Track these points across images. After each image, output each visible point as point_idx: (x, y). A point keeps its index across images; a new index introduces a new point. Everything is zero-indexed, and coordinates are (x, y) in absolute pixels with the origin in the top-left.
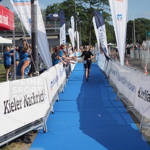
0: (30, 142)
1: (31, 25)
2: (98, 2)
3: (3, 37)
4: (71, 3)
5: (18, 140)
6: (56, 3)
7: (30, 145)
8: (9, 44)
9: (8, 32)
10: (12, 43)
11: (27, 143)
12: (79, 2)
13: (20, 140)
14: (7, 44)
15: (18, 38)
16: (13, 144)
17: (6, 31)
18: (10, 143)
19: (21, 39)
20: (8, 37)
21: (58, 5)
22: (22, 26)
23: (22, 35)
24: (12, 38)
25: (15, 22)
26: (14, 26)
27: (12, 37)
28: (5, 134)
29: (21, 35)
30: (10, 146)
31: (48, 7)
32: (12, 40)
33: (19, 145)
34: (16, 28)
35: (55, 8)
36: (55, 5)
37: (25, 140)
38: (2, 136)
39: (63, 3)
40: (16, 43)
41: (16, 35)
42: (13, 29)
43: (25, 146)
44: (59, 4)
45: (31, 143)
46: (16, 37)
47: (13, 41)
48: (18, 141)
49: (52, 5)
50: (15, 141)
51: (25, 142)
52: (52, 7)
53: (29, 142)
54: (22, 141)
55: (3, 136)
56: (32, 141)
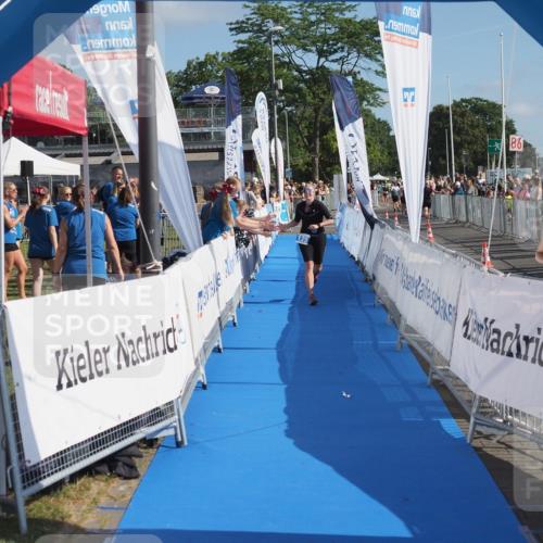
0: (134, 474)
1: (137, 120)
2: (343, 48)
3: (54, 156)
4: (258, 54)
5: (98, 468)
6: (213, 53)
7: (134, 483)
8: (71, 177)
9: (66, 142)
10: (79, 173)
11: (126, 478)
12: (283, 48)
13: (105, 468)
14: (65, 177)
15: (99, 160)
16: (83, 480)
17: (61, 138)
18: (73, 478)
19: (108, 163)
20: (67, 156)
21: (220, 59)
22: (111, 123)
23: (111, 150)
24: (81, 160)
25: (88, 111)
26: (86, 124)
27: (80, 155)
28: (58, 450)
29: (106, 151)
30: (74, 486)
31: (189, 63)
32: (79, 167)
33: (102, 484)
34: (91, 129)
35: (209, 67)
36: (210, 59)
37: (121, 469)
38: (50, 458)
39: (235, 53)
40: (91, 174)
41: (93, 151)
42: (83, 132)
43: (122, 488)
44: (223, 54)
45: (137, 477)
46: (91, 155)
47: (82, 166)
48: (98, 473)
49: (202, 59)
50: (89, 471)
51: (119, 476)
52: (201, 65)
53: (131, 473)
54: (111, 471)
55: (54, 456)
56: (142, 473)
